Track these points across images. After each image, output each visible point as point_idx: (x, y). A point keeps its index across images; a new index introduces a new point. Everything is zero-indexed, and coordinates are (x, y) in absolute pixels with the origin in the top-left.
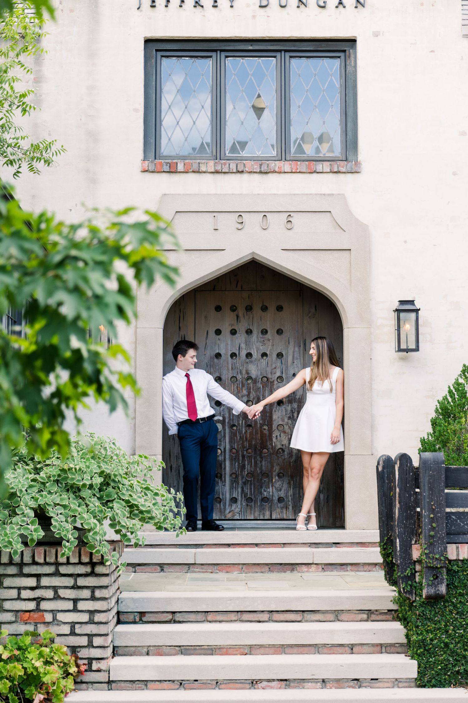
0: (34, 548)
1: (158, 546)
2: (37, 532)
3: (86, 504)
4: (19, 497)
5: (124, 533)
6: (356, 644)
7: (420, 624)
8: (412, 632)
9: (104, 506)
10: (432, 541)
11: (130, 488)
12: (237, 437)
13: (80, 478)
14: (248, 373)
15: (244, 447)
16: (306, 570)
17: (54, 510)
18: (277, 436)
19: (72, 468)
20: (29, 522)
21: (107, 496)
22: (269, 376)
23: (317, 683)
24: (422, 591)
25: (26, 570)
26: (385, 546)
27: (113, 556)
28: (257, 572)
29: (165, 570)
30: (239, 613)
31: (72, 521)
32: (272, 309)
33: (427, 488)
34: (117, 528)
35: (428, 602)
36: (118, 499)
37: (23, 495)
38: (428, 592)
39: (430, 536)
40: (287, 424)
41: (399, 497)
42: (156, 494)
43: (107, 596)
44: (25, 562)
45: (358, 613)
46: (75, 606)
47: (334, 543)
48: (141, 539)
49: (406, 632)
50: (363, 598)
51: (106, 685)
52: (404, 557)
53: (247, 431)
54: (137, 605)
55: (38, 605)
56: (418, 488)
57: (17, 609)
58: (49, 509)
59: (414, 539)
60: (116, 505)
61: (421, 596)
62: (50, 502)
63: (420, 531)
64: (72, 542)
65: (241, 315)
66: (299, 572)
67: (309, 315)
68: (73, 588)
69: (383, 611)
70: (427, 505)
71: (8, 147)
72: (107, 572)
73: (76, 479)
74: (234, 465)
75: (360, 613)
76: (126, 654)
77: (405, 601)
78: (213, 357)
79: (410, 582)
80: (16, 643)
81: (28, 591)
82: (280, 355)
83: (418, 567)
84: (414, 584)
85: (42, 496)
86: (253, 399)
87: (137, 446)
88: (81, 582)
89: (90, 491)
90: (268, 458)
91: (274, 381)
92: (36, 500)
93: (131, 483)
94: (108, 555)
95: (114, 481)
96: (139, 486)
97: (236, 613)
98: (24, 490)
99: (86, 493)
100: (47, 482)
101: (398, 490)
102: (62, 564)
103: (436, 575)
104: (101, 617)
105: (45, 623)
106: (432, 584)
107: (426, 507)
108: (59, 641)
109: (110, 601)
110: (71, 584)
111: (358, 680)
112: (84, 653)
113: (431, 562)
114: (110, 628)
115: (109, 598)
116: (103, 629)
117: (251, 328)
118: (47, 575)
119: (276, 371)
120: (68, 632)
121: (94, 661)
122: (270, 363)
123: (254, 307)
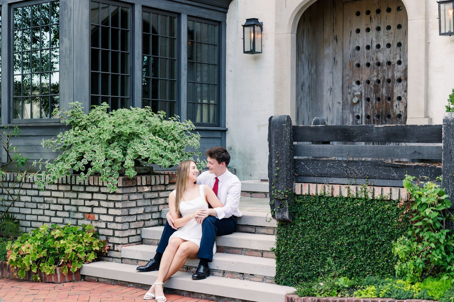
6: (264, 251)
10: (276, 180)
12: (370, 107)
14: (377, 59)
15: (374, 114)
18: (396, 105)
22: (392, 61)
23: (220, 273)
25: (87, 189)
29: (268, 196)
32: (394, 10)
33: (274, 141)
38: (277, 217)
39: (275, 176)
40: (404, 96)
43: (121, 207)
46: (107, 212)
51: (120, 260)
53: (376, 102)
55: (92, 210)
57: (84, 211)
65: (373, 17)
72: (121, 192)
76: (148, 243)
78: (355, 50)
81: (88, 201)
82: (399, 45)
86: (381, 78)
88: (110, 197)
91: (395, 64)
102: (101, 186)
103: (282, 205)
104: (118, 219)
105: (96, 221)
106: (279, 211)
107: (273, 155)
108: (101, 231)
109: (125, 210)
110: (105, 199)
111: (243, 274)
112: (111, 240)
113: (276, 195)
114: (126, 226)
115: (123, 208)
116: (119, 227)
117: (380, 26)
118: (96, 192)
119: (396, 57)
120: (105, 227)
121: (115, 245)
122: (392, 51)
123: (382, 10)
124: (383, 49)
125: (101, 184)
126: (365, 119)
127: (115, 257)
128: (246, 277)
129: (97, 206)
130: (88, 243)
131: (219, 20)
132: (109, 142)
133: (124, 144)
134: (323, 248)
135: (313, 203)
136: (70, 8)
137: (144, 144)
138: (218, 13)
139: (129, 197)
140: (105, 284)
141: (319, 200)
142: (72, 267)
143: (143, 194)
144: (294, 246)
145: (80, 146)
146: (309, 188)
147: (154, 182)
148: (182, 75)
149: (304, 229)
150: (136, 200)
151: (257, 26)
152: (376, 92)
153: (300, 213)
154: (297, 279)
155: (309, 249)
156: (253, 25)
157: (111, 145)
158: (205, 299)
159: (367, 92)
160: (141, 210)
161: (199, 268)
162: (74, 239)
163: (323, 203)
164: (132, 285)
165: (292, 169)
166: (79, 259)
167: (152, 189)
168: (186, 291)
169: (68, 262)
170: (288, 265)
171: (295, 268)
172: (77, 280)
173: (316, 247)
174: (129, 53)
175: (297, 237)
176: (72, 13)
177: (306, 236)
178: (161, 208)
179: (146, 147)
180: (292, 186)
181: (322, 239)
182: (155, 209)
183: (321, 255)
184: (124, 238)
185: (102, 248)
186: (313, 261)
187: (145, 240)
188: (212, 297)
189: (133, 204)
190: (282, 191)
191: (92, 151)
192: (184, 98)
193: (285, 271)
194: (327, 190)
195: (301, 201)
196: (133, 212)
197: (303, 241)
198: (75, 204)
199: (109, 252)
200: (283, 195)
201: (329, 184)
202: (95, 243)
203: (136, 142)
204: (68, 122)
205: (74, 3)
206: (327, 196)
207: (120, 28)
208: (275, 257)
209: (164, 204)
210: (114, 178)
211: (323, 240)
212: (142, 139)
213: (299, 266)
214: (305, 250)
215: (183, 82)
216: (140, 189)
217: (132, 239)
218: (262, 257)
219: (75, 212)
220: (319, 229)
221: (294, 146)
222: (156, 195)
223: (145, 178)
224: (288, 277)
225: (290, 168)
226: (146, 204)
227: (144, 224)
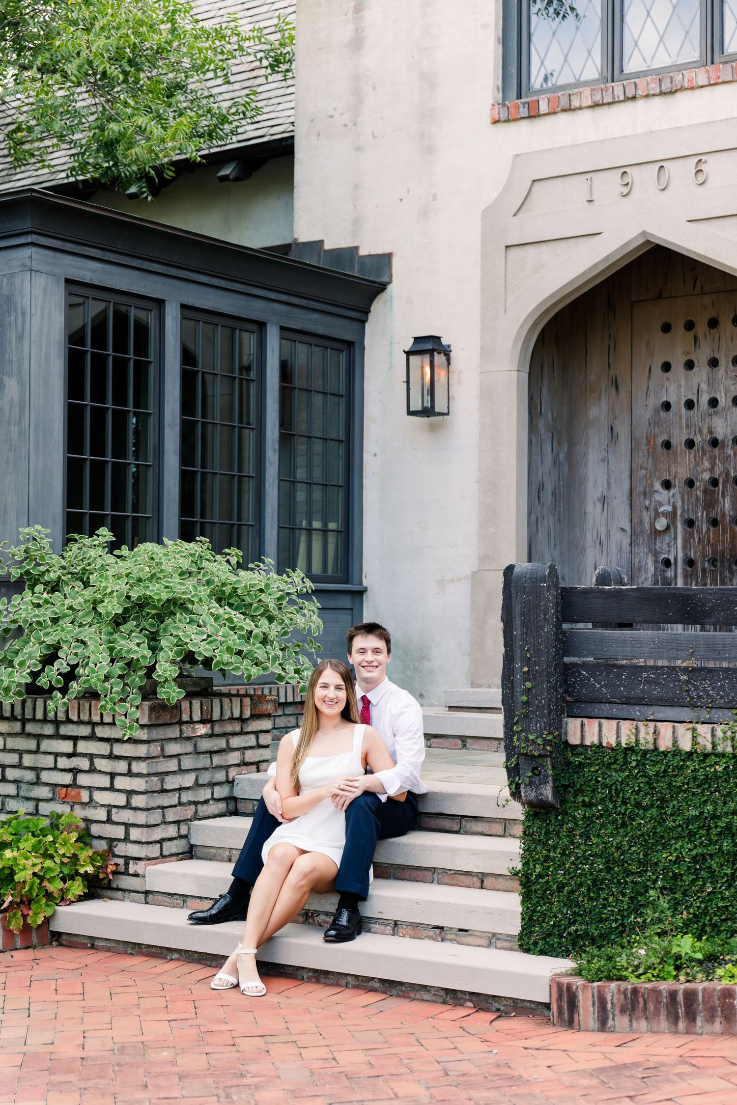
10: (524, 710)
12: (694, 539)
14: (711, 432)
15: (704, 555)
23: (386, 925)
29: (468, 745)
33: (518, 623)
38: (528, 796)
44: (59, 718)
46: (112, 782)
51: (142, 896)
53: (709, 529)
54: (254, 789)
55: (75, 778)
57: (54, 782)
65: (701, 335)
68: (109, 757)
70: (517, 650)
76: (205, 856)
78: (659, 409)
81: (65, 758)
86: (719, 475)
87: (480, 556)
88: (118, 749)
102: (97, 724)
103: (536, 768)
104: (138, 801)
105: (82, 804)
106: (531, 784)
107: (518, 655)
108: (95, 829)
109: (155, 779)
110: (107, 752)
111: (442, 928)
112: (121, 849)
113: (523, 745)
114: (155, 817)
115: (149, 775)
116: (141, 818)
117: (717, 356)
118: (84, 738)
120: (105, 819)
121: (131, 862)
123: (721, 320)
124: (724, 408)
125: (96, 718)
126: (684, 569)
127: (129, 888)
128: (449, 937)
129: (87, 768)
130: (68, 857)
131: (348, 337)
132: (118, 621)
133: (152, 625)
134: (633, 868)
135: (610, 764)
136: (22, 308)
137: (199, 626)
138: (347, 322)
139: (162, 750)
140: (111, 954)
141: (625, 758)
142: (31, 913)
143: (193, 741)
144: (564, 864)
145: (49, 630)
146: (600, 730)
147: (219, 714)
148: (267, 465)
149: (588, 825)
150: (179, 755)
151: (439, 353)
152: (709, 506)
153: (578, 786)
154: (572, 940)
155: (600, 871)
156: (431, 352)
157: (122, 628)
158: (355, 987)
159: (688, 505)
160: (188, 780)
161: (337, 915)
162: (35, 849)
163: (634, 764)
164: (176, 956)
165: (561, 686)
166: (48, 895)
167: (212, 729)
168: (310, 970)
169: (22, 902)
170: (551, 908)
171: (567, 914)
172: (43, 944)
173: (618, 866)
174: (151, 414)
175: (572, 843)
176: (28, 322)
177: (595, 840)
178: (233, 773)
179: (203, 633)
180: (559, 726)
181: (631, 846)
182: (220, 776)
183: (630, 884)
184: (150, 846)
185: (99, 867)
186: (611, 899)
187: (199, 848)
188: (371, 984)
189: (172, 765)
190: (537, 738)
191: (78, 641)
192: (272, 518)
193: (543, 921)
194: (642, 735)
195: (581, 758)
196: (172, 783)
197: (585, 852)
198: (32, 765)
199: (116, 877)
200: (539, 745)
201: (647, 720)
202: (85, 854)
203: (180, 621)
204: (15, 573)
205: (33, 299)
206: (643, 748)
207: (131, 356)
208: (520, 888)
209: (238, 765)
210: (132, 706)
211: (633, 849)
212: (194, 614)
213: (577, 910)
214: (592, 874)
215: (271, 480)
216: (188, 731)
217: (170, 848)
218: (482, 888)
219: (32, 784)
220: (624, 825)
221: (564, 633)
222: (221, 743)
223: (199, 704)
224: (549, 935)
225: (556, 684)
226: (200, 765)
227: (196, 811)
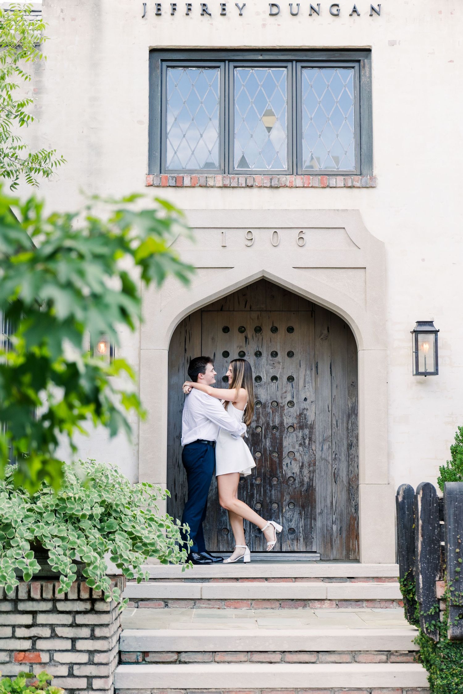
0: (30, 583)
1: (163, 580)
2: (33, 566)
3: (85, 535)
4: (15, 528)
5: (127, 567)
6: (375, 688)
7: (445, 667)
8: (435, 676)
9: (105, 538)
10: (457, 577)
11: (133, 519)
13: (80, 508)
16: (319, 606)
17: (52, 542)
18: (287, 464)
19: (71, 497)
20: (24, 555)
21: (109, 527)
22: (280, 401)
24: (447, 632)
25: (22, 606)
26: (405, 583)
27: (114, 592)
28: (267, 608)
29: (169, 605)
30: (249, 653)
31: (71, 554)
32: (282, 330)
33: (452, 520)
34: (119, 562)
35: (453, 643)
36: (120, 530)
37: (18, 526)
38: (453, 633)
39: (456, 572)
40: (298, 451)
41: (422, 530)
42: (161, 525)
43: (108, 635)
44: (20, 598)
45: (377, 654)
46: (73, 645)
47: (348, 578)
48: (144, 574)
49: (429, 675)
50: (381, 638)
52: (427, 594)
54: (140, 644)
55: (34, 644)
56: (443, 520)
57: (11, 648)
58: (46, 541)
59: (438, 575)
60: (117, 537)
61: (446, 637)
62: (47, 534)
63: (445, 566)
64: (71, 577)
65: (249, 336)
66: (312, 608)
67: (322, 337)
68: (71, 626)
69: (404, 652)
70: (452, 539)
71: (4, 157)
72: (108, 609)
73: (75, 509)
74: (242, 494)
75: (379, 654)
77: (428, 641)
78: (221, 381)
79: (433, 622)
80: (10, 686)
81: (23, 629)
82: (291, 379)
83: (442, 606)
84: (439, 623)
85: (38, 527)
86: (263, 424)
87: (140, 473)
88: (80, 619)
89: (90, 522)
90: (279, 486)
91: (284, 406)
92: (32, 531)
93: (134, 514)
94: (109, 590)
95: (116, 511)
96: (142, 516)
97: (246, 653)
98: (19, 520)
99: (85, 524)
100: (44, 512)
101: (420, 522)
102: (60, 600)
104: (99, 658)
105: (42, 663)
107: (452, 541)
108: (56, 683)
110: (69, 622)
117: (260, 350)
118: (45, 612)
119: (286, 395)
120: (67, 674)
122: (280, 387)
123: (264, 328)
124: (265, 383)
125: (61, 596)
129: (48, 636)
152: (256, 444)
